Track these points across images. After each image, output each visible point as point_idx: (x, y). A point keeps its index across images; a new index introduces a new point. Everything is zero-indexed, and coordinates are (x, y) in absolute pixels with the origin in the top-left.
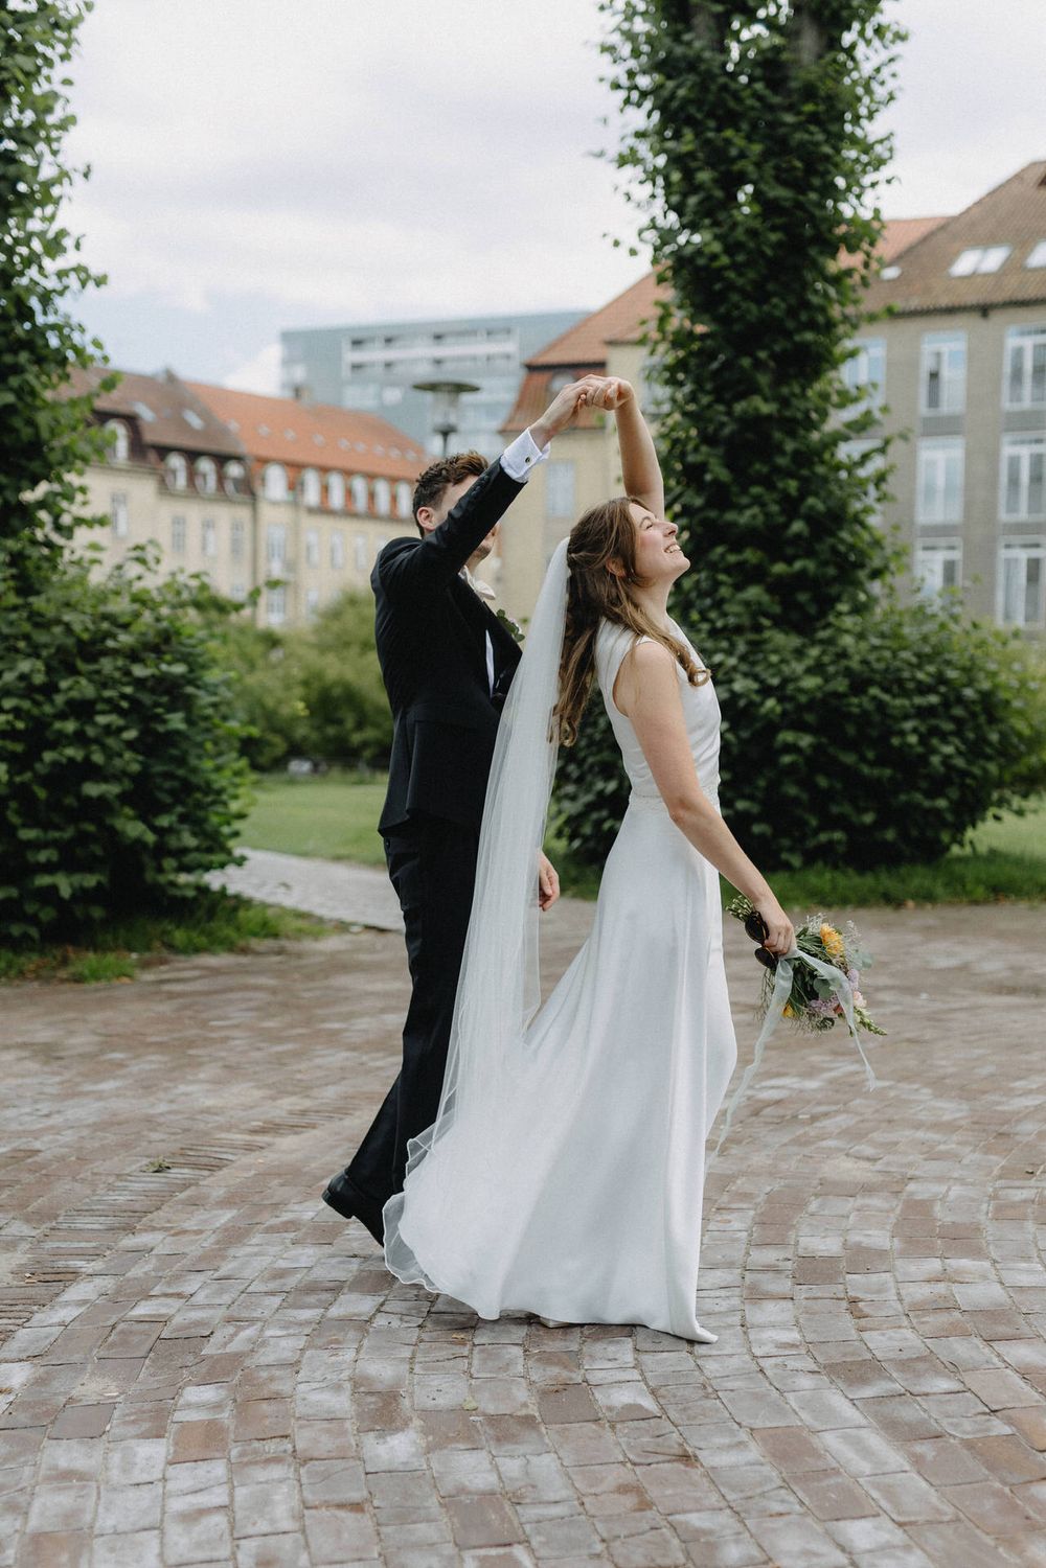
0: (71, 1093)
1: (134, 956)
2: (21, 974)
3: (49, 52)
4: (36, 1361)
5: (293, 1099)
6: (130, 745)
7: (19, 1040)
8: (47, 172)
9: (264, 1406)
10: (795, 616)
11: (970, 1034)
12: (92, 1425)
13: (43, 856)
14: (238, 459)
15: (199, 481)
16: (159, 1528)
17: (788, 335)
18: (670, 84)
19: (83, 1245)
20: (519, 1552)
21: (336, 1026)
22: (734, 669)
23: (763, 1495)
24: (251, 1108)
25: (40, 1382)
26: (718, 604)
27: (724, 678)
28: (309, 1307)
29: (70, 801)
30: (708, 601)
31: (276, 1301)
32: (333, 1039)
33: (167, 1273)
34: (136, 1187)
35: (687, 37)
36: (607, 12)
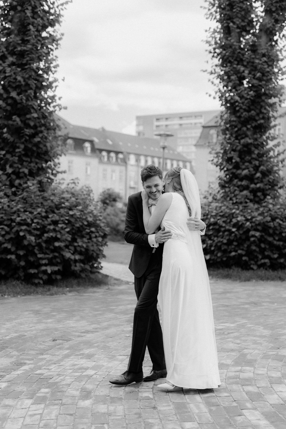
0: (39, 322)
1: (68, 289)
2: (37, 293)
3: (52, 47)
4: (9, 382)
5: (95, 325)
6: (68, 232)
7: (31, 309)
8: (51, 79)
9: (59, 393)
10: (257, 199)
11: (282, 314)
12: (17, 396)
13: (44, 262)
14: (122, 153)
15: (111, 159)
16: (24, 417)
17: (256, 121)
18: (224, 52)
19: (29, 357)
20: (106, 426)
21: (114, 308)
22: (239, 214)
23: (169, 416)
24: (84, 327)
25: (8, 387)
26: (235, 196)
27: (236, 216)
28: (79, 372)
29: (52, 247)
30: (233, 195)
31: (71, 371)
32: (111, 311)
33: (47, 364)
34: (47, 344)
35: (229, 39)
36: (208, 32)
